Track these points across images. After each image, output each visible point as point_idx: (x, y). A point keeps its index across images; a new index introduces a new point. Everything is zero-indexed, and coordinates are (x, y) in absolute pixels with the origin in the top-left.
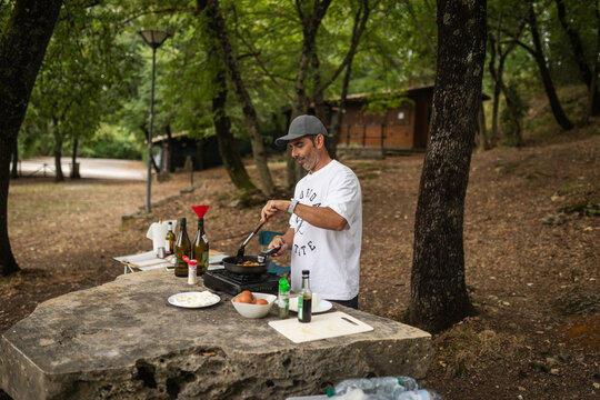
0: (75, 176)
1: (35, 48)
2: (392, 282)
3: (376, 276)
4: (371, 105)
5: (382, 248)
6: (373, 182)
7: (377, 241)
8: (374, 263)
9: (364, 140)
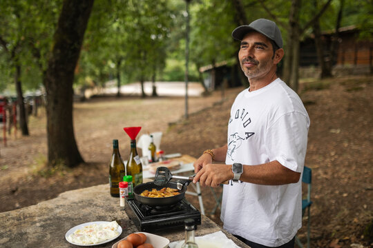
0: (154, 95)
1: (83, 5)
2: (363, 185)
3: (349, 178)
4: (362, 34)
5: (358, 152)
6: (358, 94)
7: (355, 144)
8: (349, 166)
9: (355, 61)
